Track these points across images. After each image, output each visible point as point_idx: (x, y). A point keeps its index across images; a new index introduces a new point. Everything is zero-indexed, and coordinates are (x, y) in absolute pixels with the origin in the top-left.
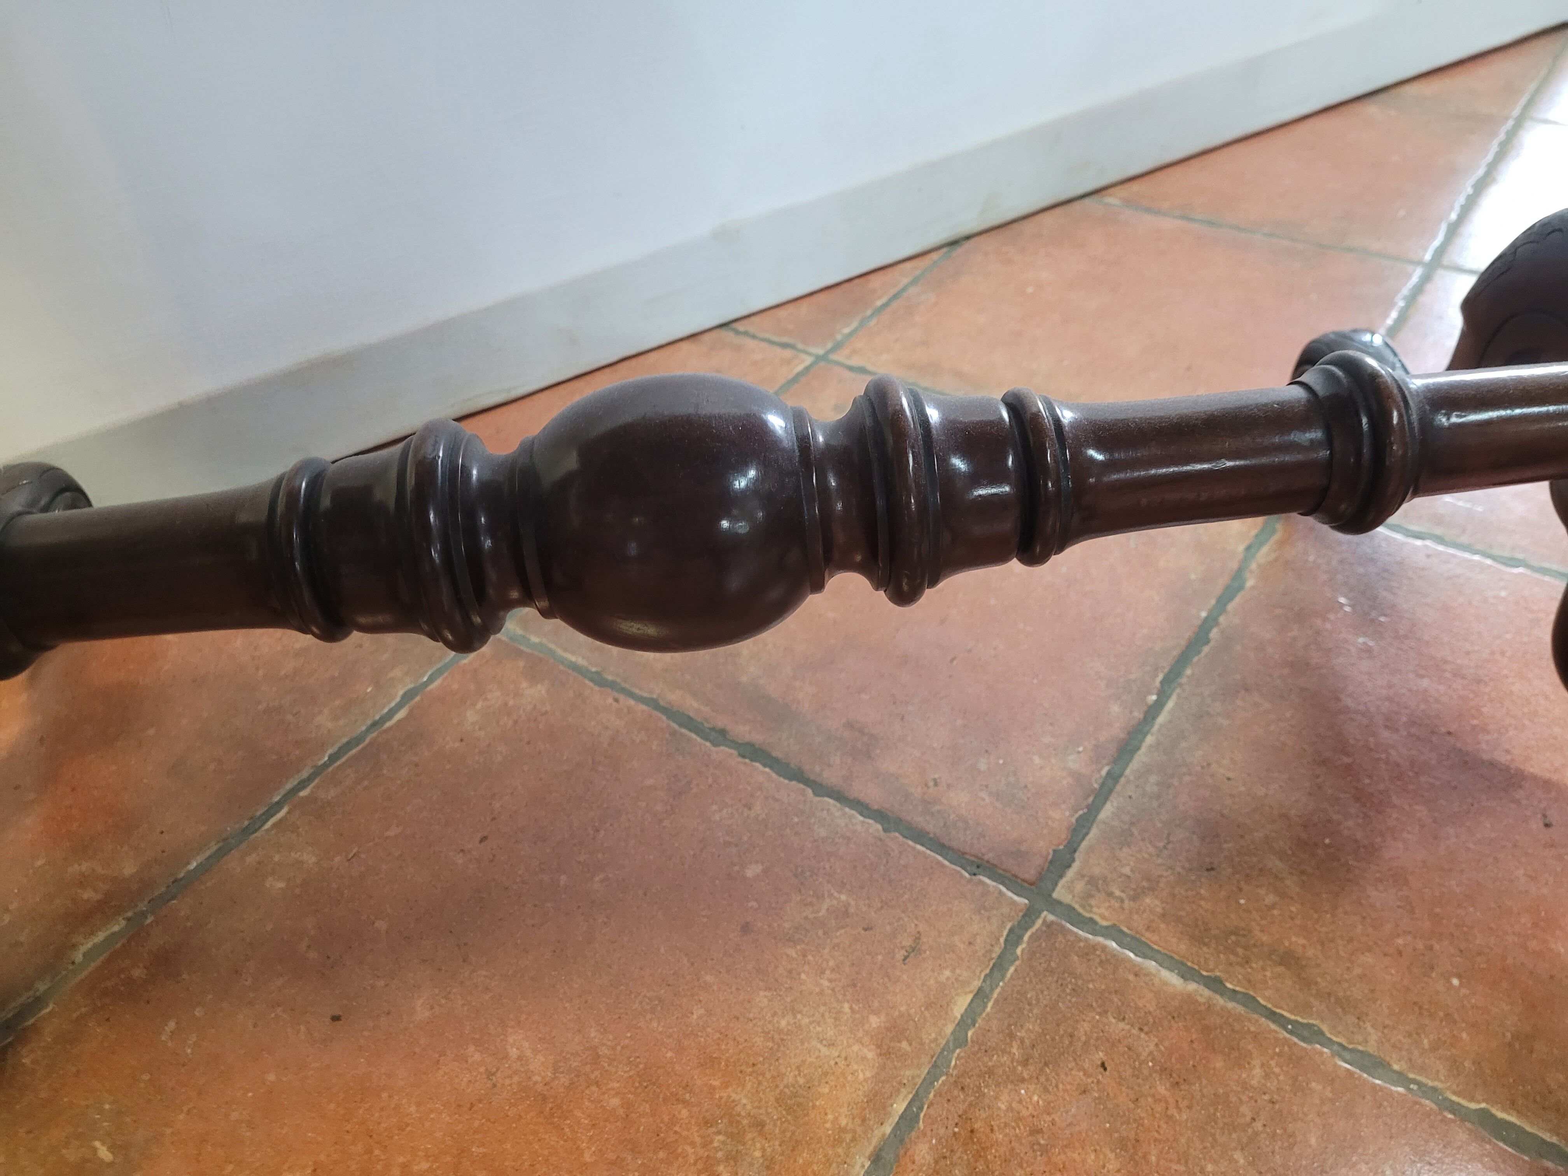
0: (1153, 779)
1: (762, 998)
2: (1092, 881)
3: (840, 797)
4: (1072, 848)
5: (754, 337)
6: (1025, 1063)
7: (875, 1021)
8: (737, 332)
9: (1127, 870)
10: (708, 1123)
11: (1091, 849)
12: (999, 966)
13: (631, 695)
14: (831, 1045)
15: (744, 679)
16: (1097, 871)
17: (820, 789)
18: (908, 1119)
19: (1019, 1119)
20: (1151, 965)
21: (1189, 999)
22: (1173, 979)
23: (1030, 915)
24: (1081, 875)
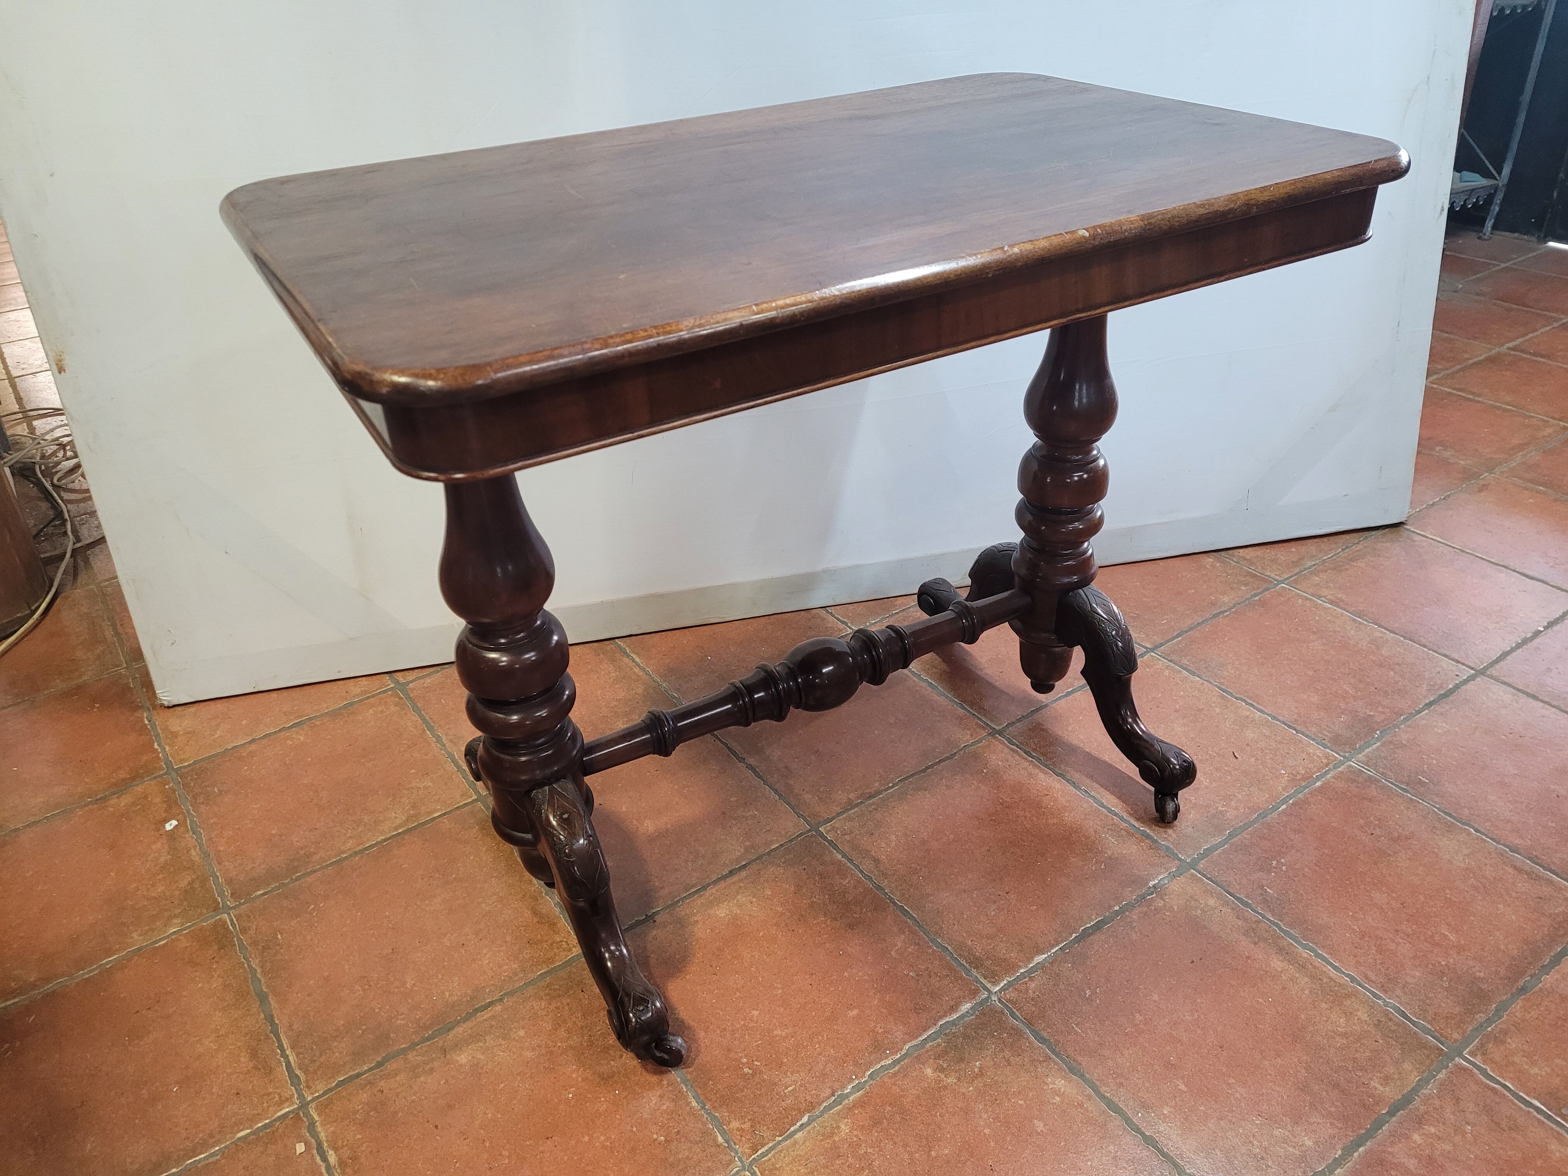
0: (873, 807)
1: (719, 830)
2: (833, 828)
3: (771, 787)
4: (834, 818)
5: (833, 616)
6: (783, 863)
7: (748, 843)
8: (828, 612)
9: (846, 828)
10: (690, 853)
11: (840, 820)
12: (791, 841)
13: (720, 740)
14: (732, 845)
15: (759, 745)
16: (837, 825)
17: (765, 783)
18: (744, 867)
19: (774, 874)
20: (835, 851)
21: (840, 862)
22: (840, 856)
23: (809, 831)
24: (831, 825)
